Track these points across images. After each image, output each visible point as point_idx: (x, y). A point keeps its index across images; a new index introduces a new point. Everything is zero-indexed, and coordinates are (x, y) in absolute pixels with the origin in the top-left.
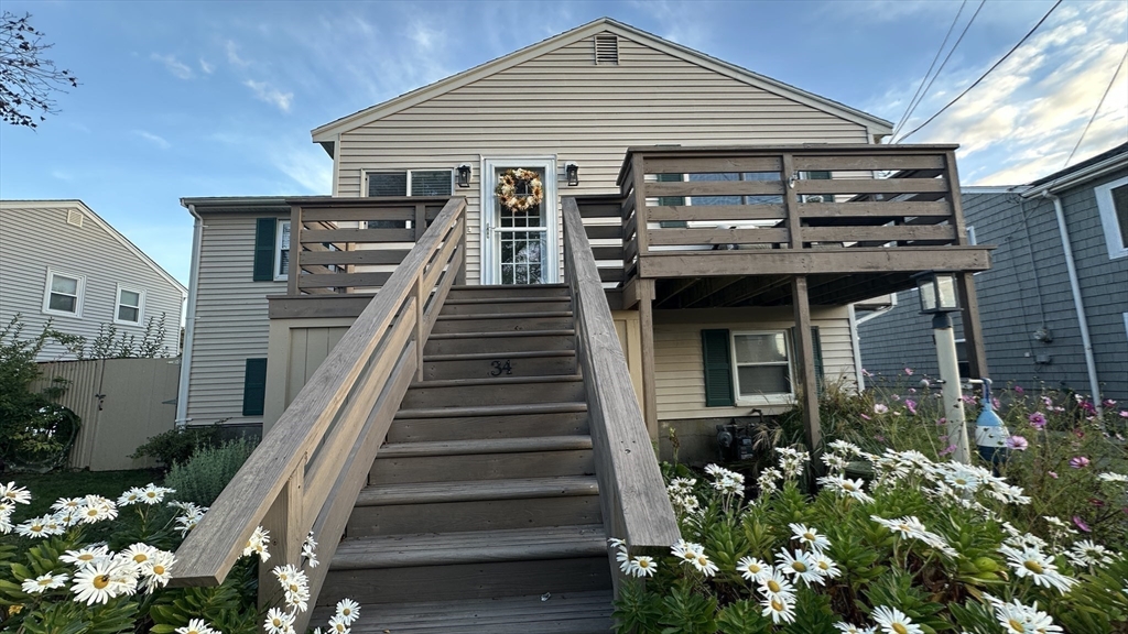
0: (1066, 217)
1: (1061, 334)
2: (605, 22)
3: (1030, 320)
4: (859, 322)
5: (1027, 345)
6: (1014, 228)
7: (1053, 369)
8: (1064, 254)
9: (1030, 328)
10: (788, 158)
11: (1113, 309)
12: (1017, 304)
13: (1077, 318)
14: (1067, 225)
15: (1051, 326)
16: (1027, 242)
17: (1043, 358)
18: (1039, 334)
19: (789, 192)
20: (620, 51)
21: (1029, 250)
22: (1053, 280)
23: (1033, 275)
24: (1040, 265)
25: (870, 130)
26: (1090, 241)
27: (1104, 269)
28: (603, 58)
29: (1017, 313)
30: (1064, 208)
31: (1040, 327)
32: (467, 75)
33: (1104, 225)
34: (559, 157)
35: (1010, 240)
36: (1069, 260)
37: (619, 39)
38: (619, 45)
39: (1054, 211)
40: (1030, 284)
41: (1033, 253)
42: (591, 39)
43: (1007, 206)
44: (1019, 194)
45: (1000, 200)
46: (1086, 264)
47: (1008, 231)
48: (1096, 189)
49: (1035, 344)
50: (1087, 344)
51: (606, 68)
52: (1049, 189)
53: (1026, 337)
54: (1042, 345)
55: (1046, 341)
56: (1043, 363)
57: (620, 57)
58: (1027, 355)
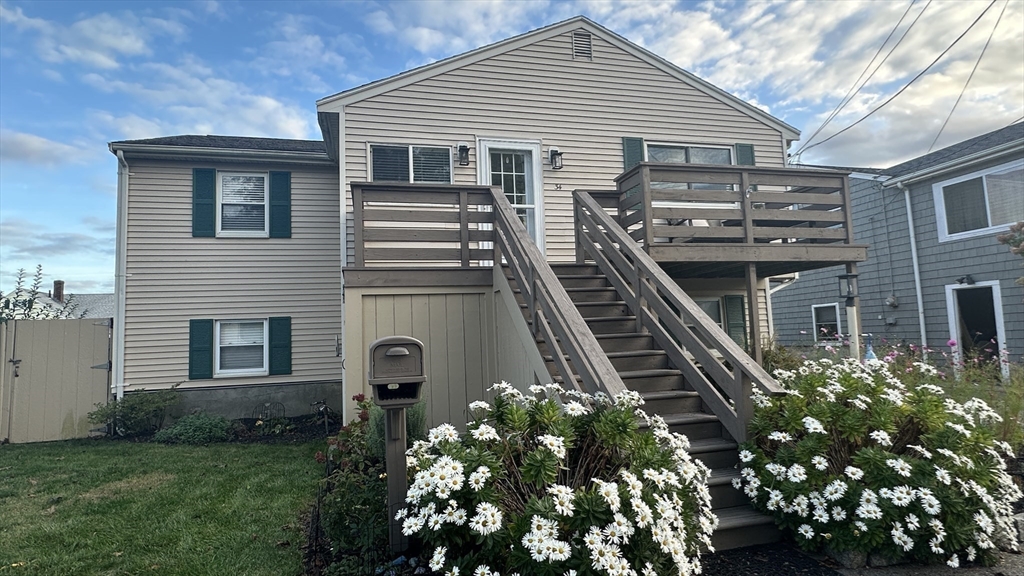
0: (912, 205)
1: (904, 301)
2: (581, 20)
3: (884, 288)
4: (772, 291)
5: (880, 309)
6: (876, 211)
7: (897, 329)
8: (909, 236)
9: (883, 295)
10: (745, 176)
11: (939, 282)
12: (875, 275)
13: (915, 288)
14: (913, 212)
15: (898, 294)
16: (884, 224)
17: (890, 320)
18: (889, 300)
19: (746, 201)
20: (594, 48)
21: (885, 230)
22: (901, 257)
23: (887, 251)
24: (893, 243)
25: (784, 136)
26: (927, 227)
27: (935, 250)
28: (580, 53)
29: (874, 282)
30: (911, 198)
31: (891, 294)
32: (462, 58)
33: (937, 215)
34: (545, 142)
35: (872, 221)
36: (913, 240)
37: (593, 37)
38: (593, 42)
39: (905, 199)
40: (884, 259)
41: (889, 233)
42: (569, 34)
43: (872, 191)
44: (881, 183)
45: (867, 185)
46: (923, 245)
47: (871, 212)
48: (933, 185)
49: (886, 309)
50: (921, 310)
51: (582, 63)
52: (902, 182)
53: (878, 303)
54: (891, 309)
55: (894, 306)
56: (891, 324)
57: (594, 54)
58: (880, 317)
